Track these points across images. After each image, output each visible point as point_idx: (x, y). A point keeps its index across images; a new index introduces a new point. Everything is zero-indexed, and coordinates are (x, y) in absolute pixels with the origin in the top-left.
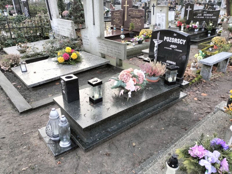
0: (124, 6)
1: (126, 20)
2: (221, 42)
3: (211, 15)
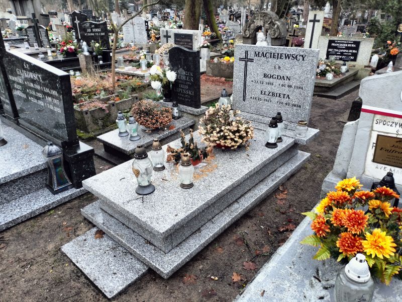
3: (99, 30)
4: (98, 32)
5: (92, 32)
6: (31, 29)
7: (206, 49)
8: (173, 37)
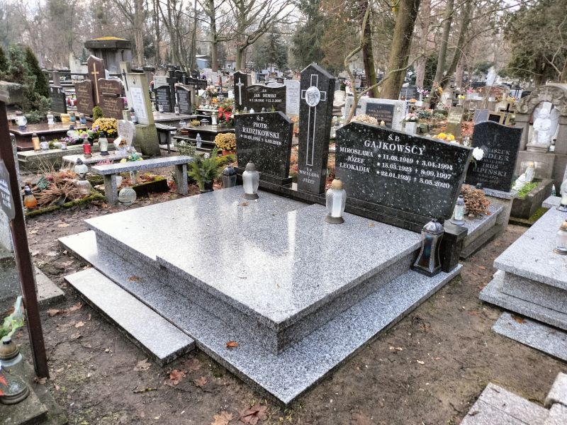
0: (93, 73)
1: (98, 102)
2: (226, 142)
4: (271, 99)
5: (261, 98)
7: (414, 123)
8: (364, 107)
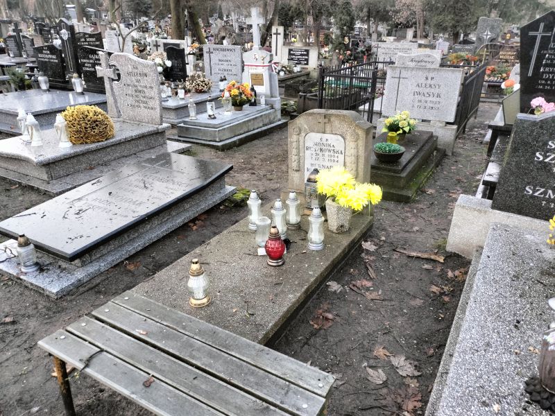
3: (94, 39)
4: (93, 42)
5: (86, 41)
6: (12, 39)
8: (162, 45)
